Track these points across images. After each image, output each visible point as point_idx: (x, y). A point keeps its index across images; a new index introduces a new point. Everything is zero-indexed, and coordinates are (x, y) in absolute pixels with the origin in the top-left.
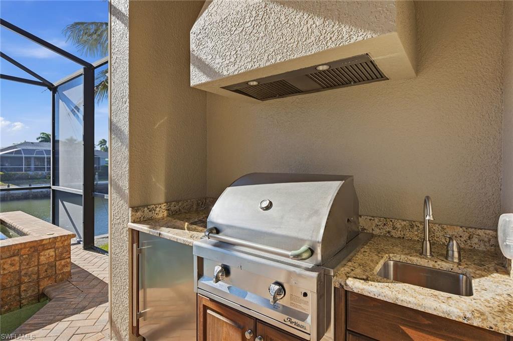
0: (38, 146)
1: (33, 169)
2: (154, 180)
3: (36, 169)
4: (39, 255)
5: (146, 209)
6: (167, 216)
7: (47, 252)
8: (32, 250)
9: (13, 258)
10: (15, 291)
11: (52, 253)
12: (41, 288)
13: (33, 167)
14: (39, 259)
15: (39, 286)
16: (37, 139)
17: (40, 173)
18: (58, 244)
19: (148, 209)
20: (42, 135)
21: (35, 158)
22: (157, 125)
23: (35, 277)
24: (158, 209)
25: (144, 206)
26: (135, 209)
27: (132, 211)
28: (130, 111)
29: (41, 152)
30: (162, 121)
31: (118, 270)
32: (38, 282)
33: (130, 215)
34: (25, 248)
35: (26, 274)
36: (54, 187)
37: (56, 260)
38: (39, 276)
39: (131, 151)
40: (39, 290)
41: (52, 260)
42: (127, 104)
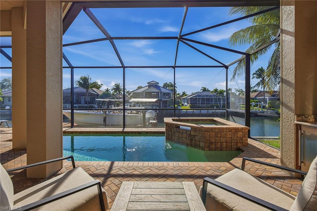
0: (202, 93)
1: (200, 104)
2: (307, 104)
3: (202, 103)
4: (237, 133)
5: (303, 116)
6: (314, 121)
7: (240, 133)
8: (235, 131)
9: (230, 132)
10: (230, 144)
11: (241, 134)
12: (238, 146)
13: (200, 102)
14: (237, 135)
15: (237, 145)
16: (201, 90)
17: (203, 105)
18: (243, 131)
19: (304, 116)
20: (203, 88)
21: (201, 98)
22: (309, 78)
23: (236, 141)
24: (309, 117)
25: (302, 115)
26: (298, 116)
27: (297, 116)
28: (295, 73)
29: (203, 96)
30: (312, 75)
31: (287, 141)
32: (237, 144)
33: (296, 118)
34: (233, 129)
35: (233, 139)
36: (227, 109)
37: (243, 137)
38: (237, 141)
39: (296, 90)
40: (237, 147)
41: (241, 136)
42: (294, 70)
